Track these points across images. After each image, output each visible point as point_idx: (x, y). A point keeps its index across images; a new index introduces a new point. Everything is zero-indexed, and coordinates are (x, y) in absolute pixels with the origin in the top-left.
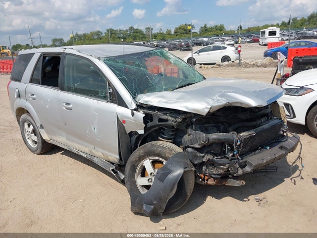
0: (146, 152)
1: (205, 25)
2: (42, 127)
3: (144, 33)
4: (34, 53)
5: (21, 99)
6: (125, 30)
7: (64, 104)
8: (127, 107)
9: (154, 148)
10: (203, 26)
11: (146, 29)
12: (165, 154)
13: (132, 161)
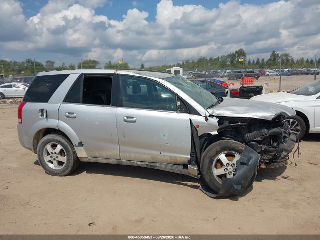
0: (223, 148)
1: (110, 63)
2: (81, 144)
3: (45, 66)
4: (69, 75)
5: (49, 120)
6: (21, 62)
7: (126, 118)
8: (200, 115)
9: (228, 144)
10: (108, 63)
11: (47, 62)
12: (238, 148)
13: (210, 157)
